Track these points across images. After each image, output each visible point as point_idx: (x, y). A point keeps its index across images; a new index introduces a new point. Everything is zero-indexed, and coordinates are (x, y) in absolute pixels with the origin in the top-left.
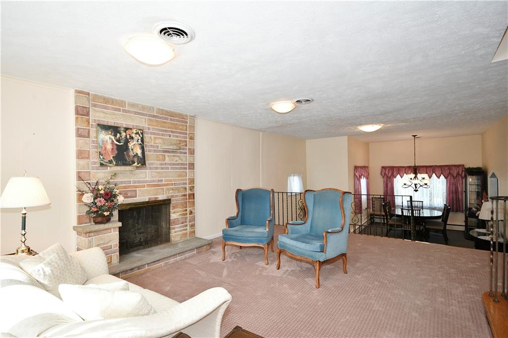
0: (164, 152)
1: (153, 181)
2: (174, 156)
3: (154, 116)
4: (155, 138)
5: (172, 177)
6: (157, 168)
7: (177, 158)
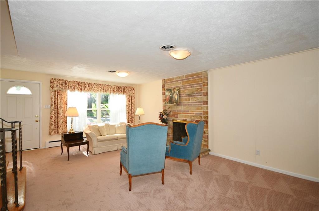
0: (189, 96)
1: (185, 111)
2: (194, 98)
3: (184, 80)
4: (185, 90)
5: (194, 109)
6: (186, 105)
7: (196, 99)
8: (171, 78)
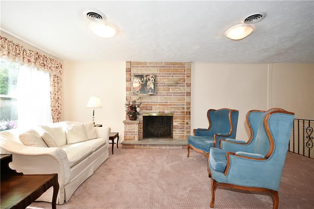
0: (168, 86)
1: (162, 102)
2: (175, 88)
3: (163, 67)
4: (163, 79)
5: (174, 100)
6: (164, 95)
7: (178, 89)
8: (142, 62)
